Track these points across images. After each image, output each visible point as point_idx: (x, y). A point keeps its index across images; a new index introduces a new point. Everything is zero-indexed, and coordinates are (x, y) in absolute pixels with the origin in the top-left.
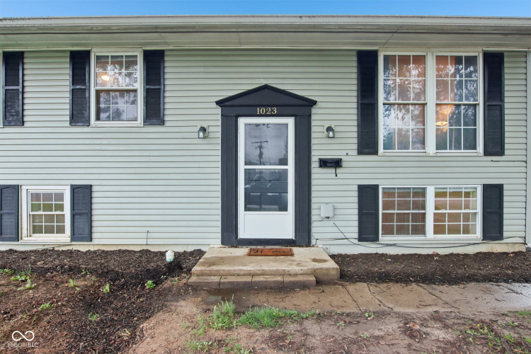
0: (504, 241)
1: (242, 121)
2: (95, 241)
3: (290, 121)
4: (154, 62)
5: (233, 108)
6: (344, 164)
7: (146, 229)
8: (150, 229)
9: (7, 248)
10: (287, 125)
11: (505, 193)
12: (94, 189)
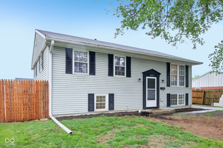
0: (189, 105)
1: (147, 78)
2: (115, 110)
3: (156, 78)
4: (129, 60)
5: (145, 74)
6: (165, 89)
7: (127, 106)
8: (128, 106)
9: (90, 114)
10: (155, 79)
11: (189, 95)
12: (115, 95)
